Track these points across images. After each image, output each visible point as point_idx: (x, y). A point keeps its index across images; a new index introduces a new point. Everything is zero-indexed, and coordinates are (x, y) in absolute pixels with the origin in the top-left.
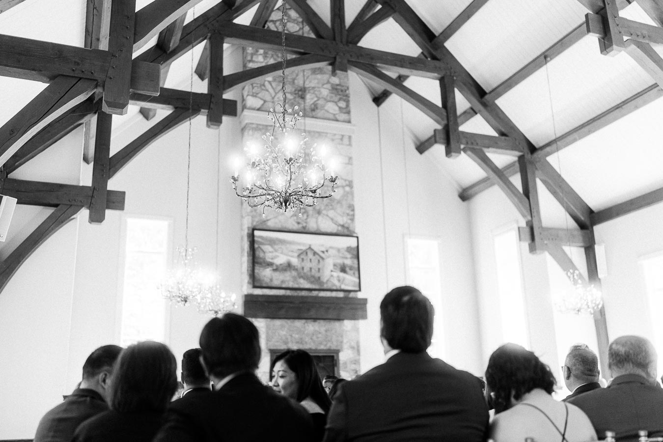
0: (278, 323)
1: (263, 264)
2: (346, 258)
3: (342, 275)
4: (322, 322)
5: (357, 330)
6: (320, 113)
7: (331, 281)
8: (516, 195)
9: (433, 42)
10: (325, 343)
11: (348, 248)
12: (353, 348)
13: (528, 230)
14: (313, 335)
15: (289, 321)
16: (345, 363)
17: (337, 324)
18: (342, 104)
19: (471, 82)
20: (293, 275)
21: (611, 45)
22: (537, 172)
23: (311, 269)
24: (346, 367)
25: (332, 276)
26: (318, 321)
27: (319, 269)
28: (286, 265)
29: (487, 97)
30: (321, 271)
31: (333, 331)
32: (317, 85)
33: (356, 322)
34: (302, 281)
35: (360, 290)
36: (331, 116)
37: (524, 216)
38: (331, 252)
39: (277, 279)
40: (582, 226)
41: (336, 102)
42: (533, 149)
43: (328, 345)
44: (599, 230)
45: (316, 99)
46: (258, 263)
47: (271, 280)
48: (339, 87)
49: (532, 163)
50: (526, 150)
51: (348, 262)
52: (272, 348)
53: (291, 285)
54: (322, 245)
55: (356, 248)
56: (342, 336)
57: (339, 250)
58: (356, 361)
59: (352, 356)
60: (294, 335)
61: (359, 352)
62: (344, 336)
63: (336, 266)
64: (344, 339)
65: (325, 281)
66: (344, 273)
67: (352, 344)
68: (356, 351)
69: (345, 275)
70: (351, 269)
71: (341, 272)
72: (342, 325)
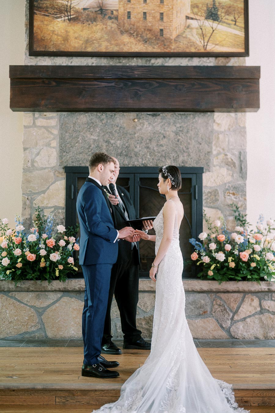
0: (83, 118)
1: (50, 10)
3: (209, 24)
4: (169, 115)
5: (241, 131)
7: (186, 37)
10: (174, 154)
12: (230, 164)
14: (150, 140)
15: (103, 116)
16: (215, 193)
17: (200, 120)
20: (109, 28)
23: (145, 13)
24: (217, 200)
25: (188, 27)
26: (162, 114)
27: (162, 14)
28: (94, 10)
30: (165, 19)
31: (192, 133)
33: (239, 114)
34: (126, 38)
35: (246, 53)
39: (76, 38)
43: (181, 159)
46: (40, 8)
47: (66, 39)
52: (70, 164)
53: (103, 47)
56: (209, 143)
58: (235, 188)
59: (228, 179)
60: (112, 142)
61: (242, 172)
62: (214, 143)
63: (197, 7)
64: (214, 148)
65: (173, 36)
66: (214, 20)
67: (230, 156)
68: (238, 169)
69: (215, 24)
70: (228, 13)
71: (207, 18)
72: (210, 121)
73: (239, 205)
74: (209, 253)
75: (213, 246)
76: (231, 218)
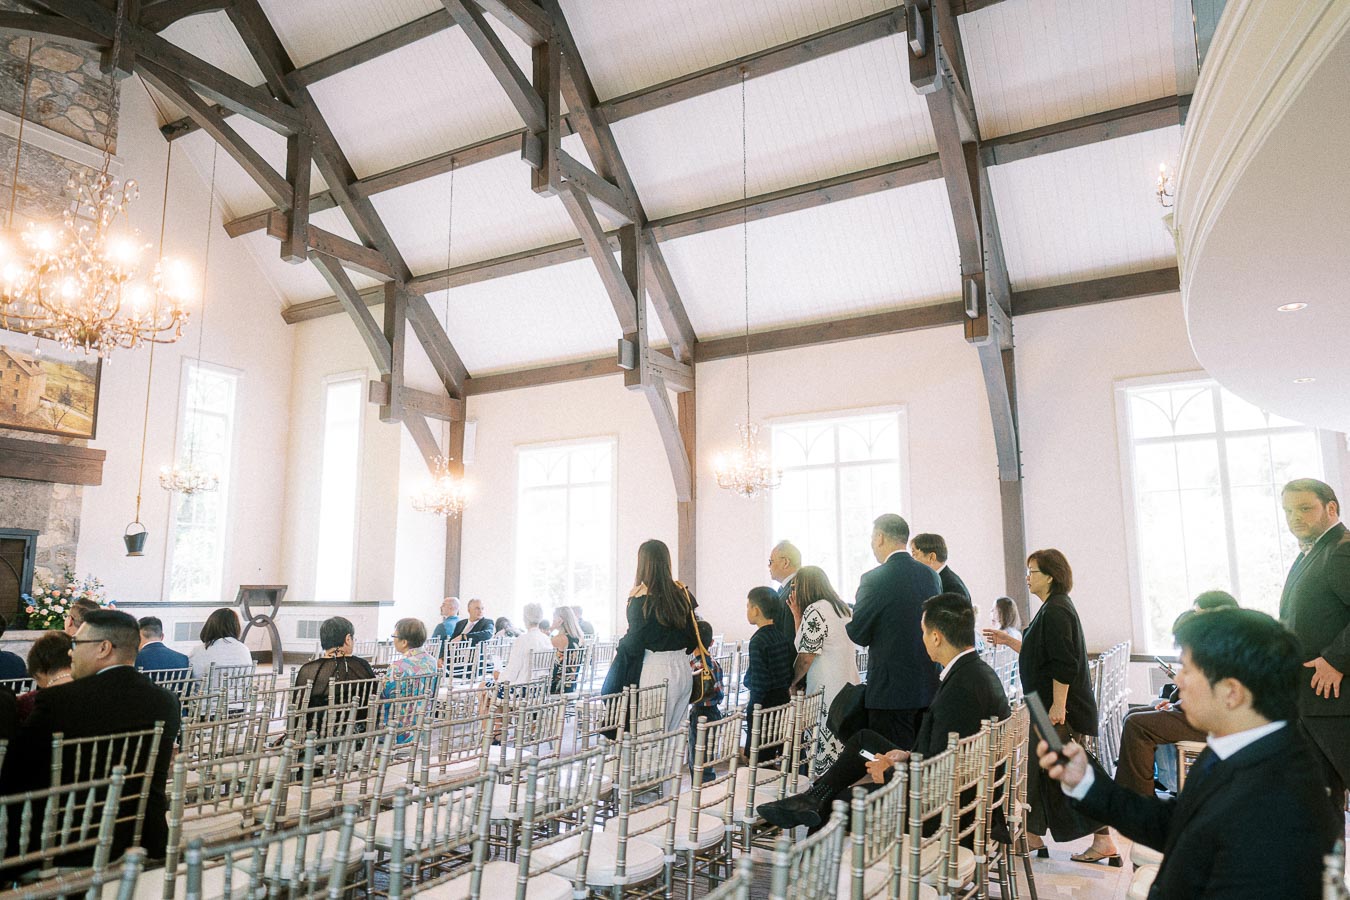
2: (76, 381)
3: (61, 407)
5: (78, 501)
6: (56, 121)
7: (38, 416)
8: (375, 337)
9: (288, 75)
10: (11, 517)
11: (79, 363)
12: (64, 529)
13: (383, 386)
16: (47, 553)
17: (39, 488)
18: (102, 117)
19: (338, 158)
21: (546, 183)
22: (408, 311)
24: (48, 560)
25: (41, 407)
27: (16, 392)
29: (356, 185)
30: (19, 396)
31: (30, 499)
32: (56, 69)
33: (77, 488)
35: (93, 436)
36: (78, 132)
37: (380, 367)
38: (44, 365)
40: (453, 394)
41: (90, 111)
42: (408, 277)
43: (17, 521)
44: (473, 402)
45: (50, 92)
48: (99, 85)
49: (405, 295)
50: (400, 277)
51: (77, 387)
54: (30, 352)
55: (95, 368)
56: (46, 509)
57: (61, 365)
58: (67, 550)
59: (63, 542)
61: (75, 537)
62: (51, 509)
63: (52, 390)
64: (51, 514)
65: (25, 413)
66: (66, 404)
67: (65, 521)
68: (71, 534)
69: (67, 408)
70: (80, 400)
71: (60, 402)
72: (50, 490)
73: (69, 565)
74: (45, 606)
75: (48, 601)
76: (60, 576)
